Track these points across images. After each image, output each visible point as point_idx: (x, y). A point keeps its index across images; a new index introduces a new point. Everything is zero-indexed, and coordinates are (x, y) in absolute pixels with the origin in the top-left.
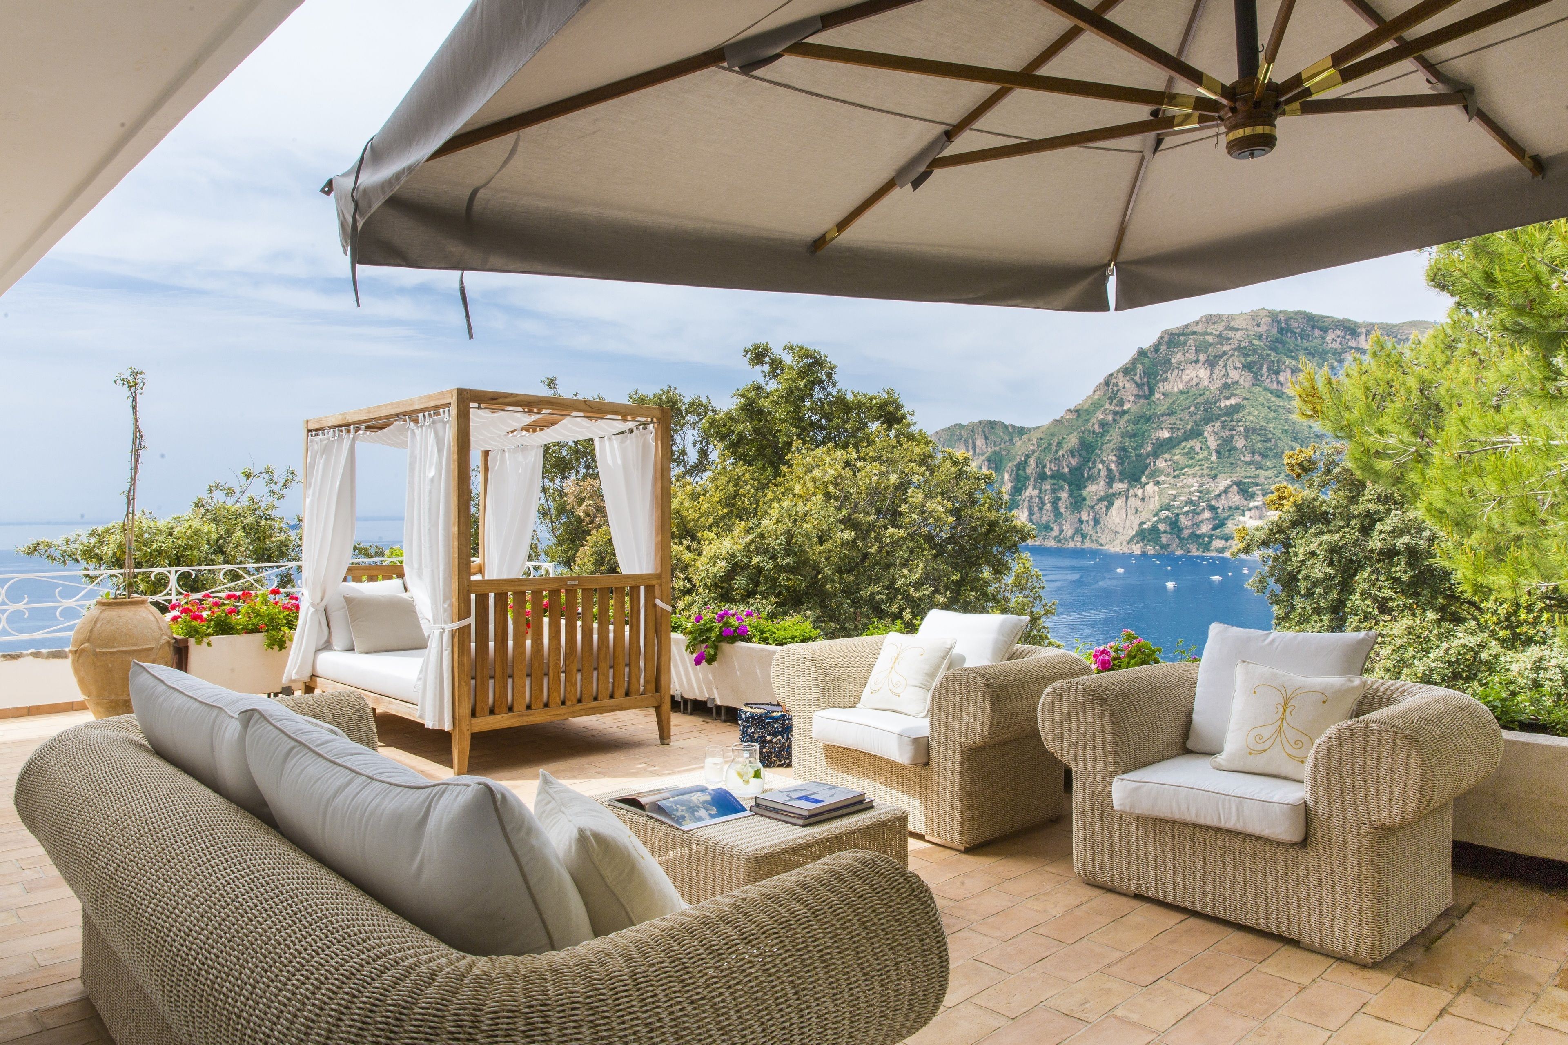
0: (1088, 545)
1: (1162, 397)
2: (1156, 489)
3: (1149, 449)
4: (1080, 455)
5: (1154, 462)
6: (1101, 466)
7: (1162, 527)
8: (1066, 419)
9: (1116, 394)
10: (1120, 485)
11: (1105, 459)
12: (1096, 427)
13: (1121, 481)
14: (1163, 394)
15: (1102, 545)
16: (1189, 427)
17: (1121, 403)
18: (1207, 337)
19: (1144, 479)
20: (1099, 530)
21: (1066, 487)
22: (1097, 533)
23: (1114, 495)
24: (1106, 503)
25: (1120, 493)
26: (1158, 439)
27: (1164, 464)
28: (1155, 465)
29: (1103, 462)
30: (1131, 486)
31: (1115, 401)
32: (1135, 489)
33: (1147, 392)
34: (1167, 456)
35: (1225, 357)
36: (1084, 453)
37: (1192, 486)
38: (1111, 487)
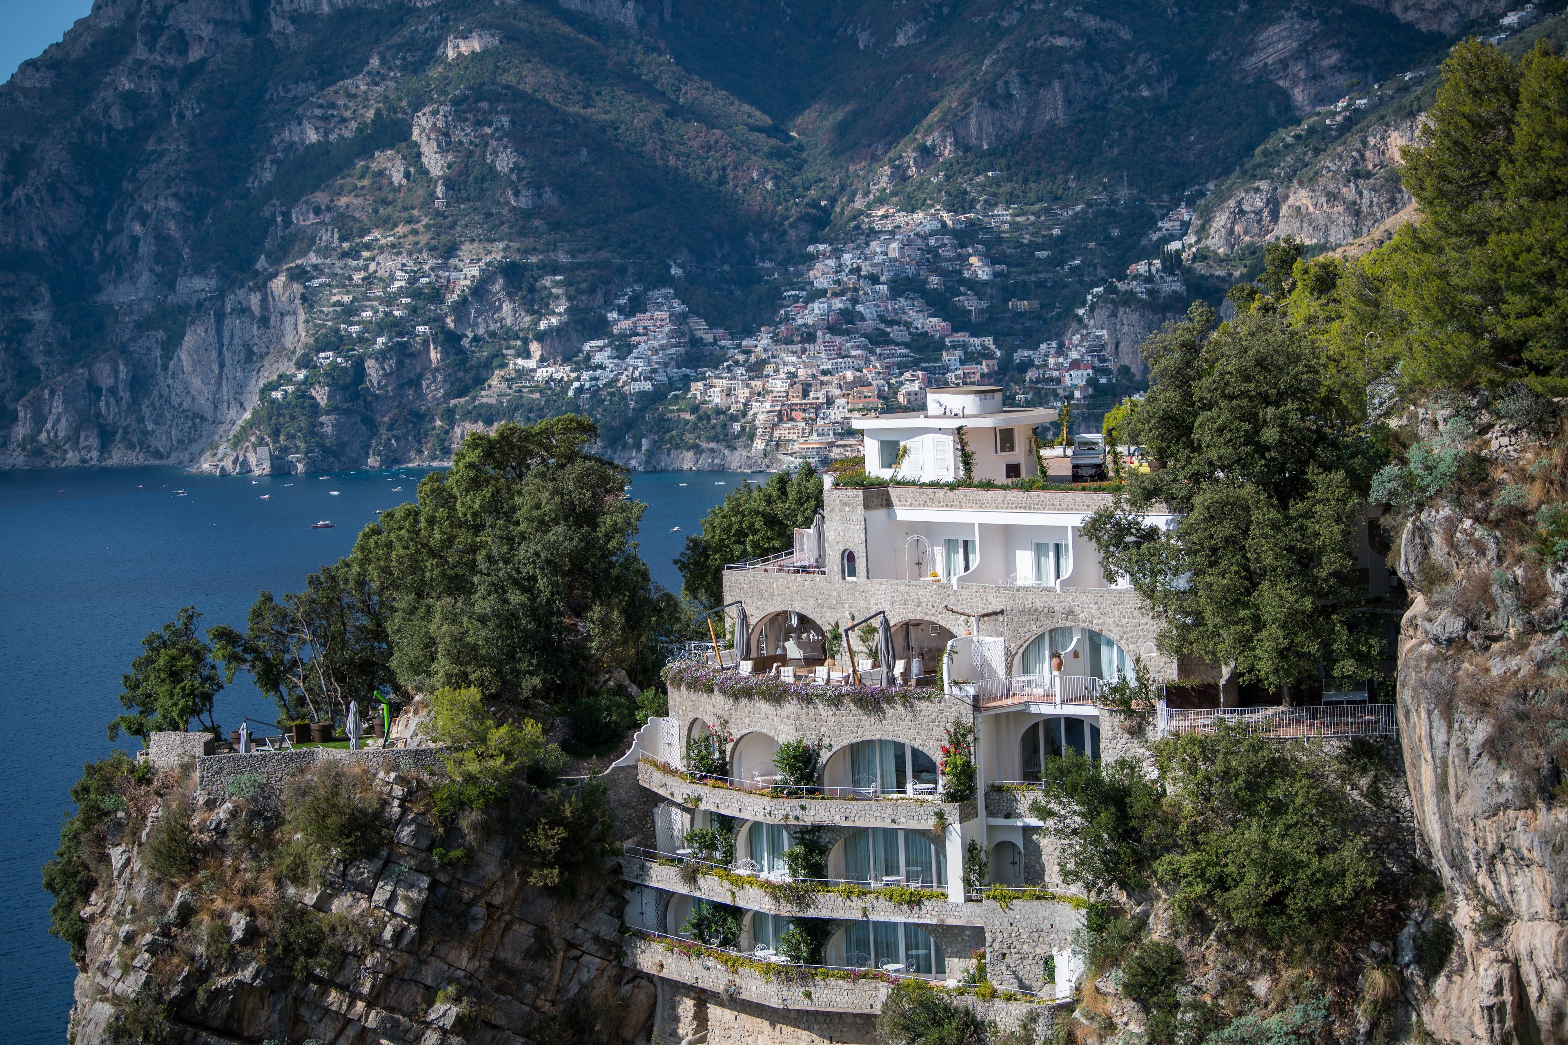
0: (118, 457)
1: (291, 29)
2: (297, 288)
3: (268, 176)
4: (78, 197)
5: (286, 215)
6: (138, 229)
7: (321, 395)
8: (25, 91)
9: (164, 18)
10: (198, 283)
11: (148, 207)
12: (116, 113)
13: (200, 270)
14: (293, 20)
15: (158, 455)
16: (371, 114)
17: (181, 43)
19: (261, 263)
20: (146, 410)
21: (44, 291)
22: (141, 420)
23: (183, 309)
24: (161, 335)
25: (200, 305)
26: (290, 147)
27: (312, 219)
28: (288, 222)
29: (143, 217)
30: (228, 284)
31: (163, 41)
32: (241, 293)
33: (248, 14)
34: (321, 198)
36: (86, 191)
37: (392, 278)
38: (172, 286)
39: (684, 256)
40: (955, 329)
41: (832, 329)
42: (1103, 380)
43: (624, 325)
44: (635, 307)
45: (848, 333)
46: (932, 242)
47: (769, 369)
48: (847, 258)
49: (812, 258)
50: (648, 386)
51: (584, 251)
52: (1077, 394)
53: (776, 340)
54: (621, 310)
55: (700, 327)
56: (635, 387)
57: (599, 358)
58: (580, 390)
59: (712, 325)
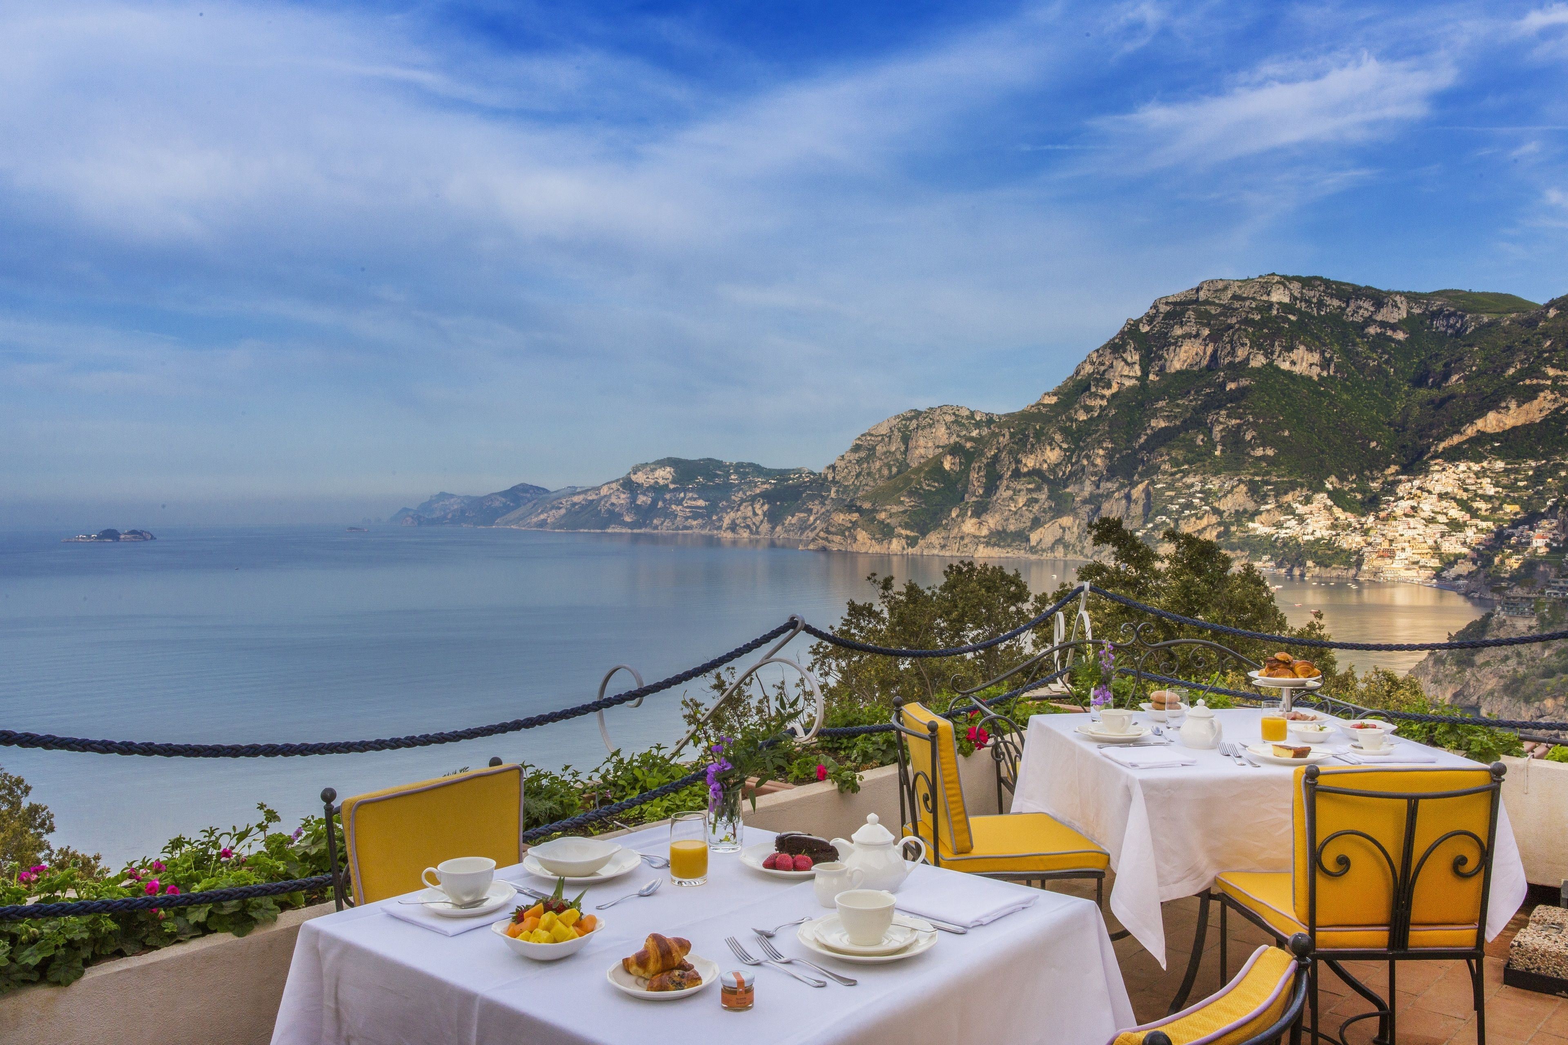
1: (1157, 379)
2: (1150, 488)
3: (1142, 441)
4: (1061, 448)
5: (1149, 457)
6: (1085, 462)
8: (1044, 405)
9: (1103, 374)
10: (1109, 485)
11: (1090, 453)
12: (1079, 414)
13: (1110, 480)
14: (1157, 375)
16: (1189, 415)
17: (1107, 385)
18: (1208, 307)
19: (1136, 477)
21: (1045, 487)
23: (1101, 496)
25: (1109, 494)
26: (1152, 428)
27: (1160, 459)
28: (1149, 461)
29: (1088, 457)
30: (1121, 486)
31: (1100, 384)
33: (1139, 373)
34: (1164, 450)
35: (1231, 332)
36: (1065, 446)
37: (1192, 485)
38: (1098, 487)
39: (1333, 478)
40: (1471, 518)
41: (1406, 515)
42: (1555, 545)
43: (1300, 509)
44: (1308, 501)
45: (1413, 516)
46: (1462, 476)
47: (1372, 533)
48: (1417, 483)
49: (1400, 481)
50: (1311, 538)
51: (1283, 476)
52: (1539, 551)
53: (1377, 518)
54: (1300, 502)
55: (1338, 512)
56: (1306, 538)
57: (1288, 524)
58: (1278, 538)
59: (1344, 510)
